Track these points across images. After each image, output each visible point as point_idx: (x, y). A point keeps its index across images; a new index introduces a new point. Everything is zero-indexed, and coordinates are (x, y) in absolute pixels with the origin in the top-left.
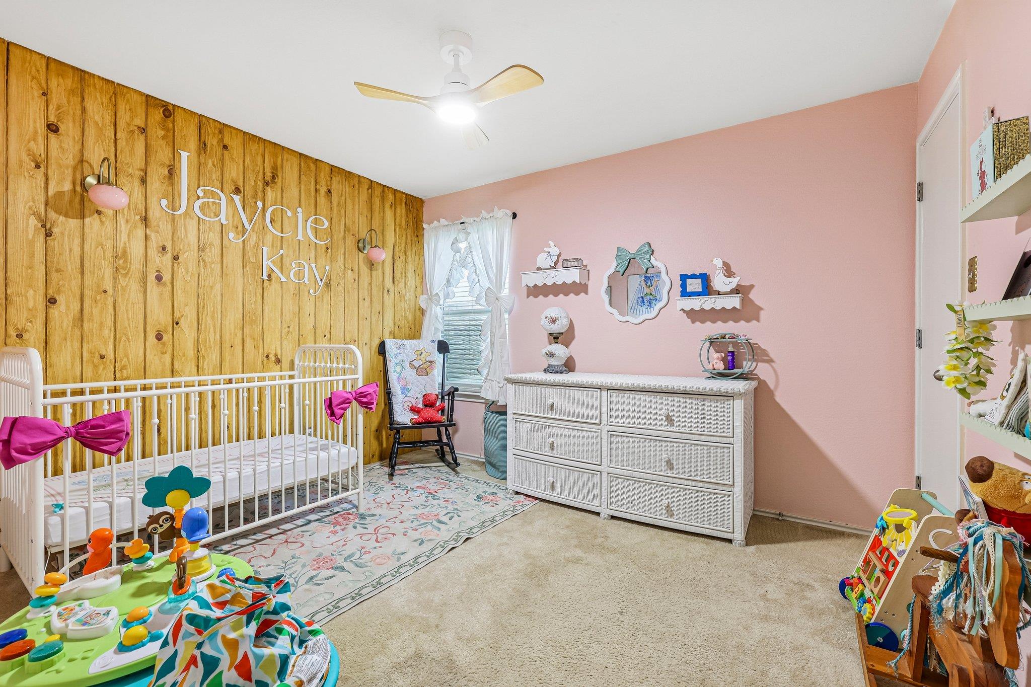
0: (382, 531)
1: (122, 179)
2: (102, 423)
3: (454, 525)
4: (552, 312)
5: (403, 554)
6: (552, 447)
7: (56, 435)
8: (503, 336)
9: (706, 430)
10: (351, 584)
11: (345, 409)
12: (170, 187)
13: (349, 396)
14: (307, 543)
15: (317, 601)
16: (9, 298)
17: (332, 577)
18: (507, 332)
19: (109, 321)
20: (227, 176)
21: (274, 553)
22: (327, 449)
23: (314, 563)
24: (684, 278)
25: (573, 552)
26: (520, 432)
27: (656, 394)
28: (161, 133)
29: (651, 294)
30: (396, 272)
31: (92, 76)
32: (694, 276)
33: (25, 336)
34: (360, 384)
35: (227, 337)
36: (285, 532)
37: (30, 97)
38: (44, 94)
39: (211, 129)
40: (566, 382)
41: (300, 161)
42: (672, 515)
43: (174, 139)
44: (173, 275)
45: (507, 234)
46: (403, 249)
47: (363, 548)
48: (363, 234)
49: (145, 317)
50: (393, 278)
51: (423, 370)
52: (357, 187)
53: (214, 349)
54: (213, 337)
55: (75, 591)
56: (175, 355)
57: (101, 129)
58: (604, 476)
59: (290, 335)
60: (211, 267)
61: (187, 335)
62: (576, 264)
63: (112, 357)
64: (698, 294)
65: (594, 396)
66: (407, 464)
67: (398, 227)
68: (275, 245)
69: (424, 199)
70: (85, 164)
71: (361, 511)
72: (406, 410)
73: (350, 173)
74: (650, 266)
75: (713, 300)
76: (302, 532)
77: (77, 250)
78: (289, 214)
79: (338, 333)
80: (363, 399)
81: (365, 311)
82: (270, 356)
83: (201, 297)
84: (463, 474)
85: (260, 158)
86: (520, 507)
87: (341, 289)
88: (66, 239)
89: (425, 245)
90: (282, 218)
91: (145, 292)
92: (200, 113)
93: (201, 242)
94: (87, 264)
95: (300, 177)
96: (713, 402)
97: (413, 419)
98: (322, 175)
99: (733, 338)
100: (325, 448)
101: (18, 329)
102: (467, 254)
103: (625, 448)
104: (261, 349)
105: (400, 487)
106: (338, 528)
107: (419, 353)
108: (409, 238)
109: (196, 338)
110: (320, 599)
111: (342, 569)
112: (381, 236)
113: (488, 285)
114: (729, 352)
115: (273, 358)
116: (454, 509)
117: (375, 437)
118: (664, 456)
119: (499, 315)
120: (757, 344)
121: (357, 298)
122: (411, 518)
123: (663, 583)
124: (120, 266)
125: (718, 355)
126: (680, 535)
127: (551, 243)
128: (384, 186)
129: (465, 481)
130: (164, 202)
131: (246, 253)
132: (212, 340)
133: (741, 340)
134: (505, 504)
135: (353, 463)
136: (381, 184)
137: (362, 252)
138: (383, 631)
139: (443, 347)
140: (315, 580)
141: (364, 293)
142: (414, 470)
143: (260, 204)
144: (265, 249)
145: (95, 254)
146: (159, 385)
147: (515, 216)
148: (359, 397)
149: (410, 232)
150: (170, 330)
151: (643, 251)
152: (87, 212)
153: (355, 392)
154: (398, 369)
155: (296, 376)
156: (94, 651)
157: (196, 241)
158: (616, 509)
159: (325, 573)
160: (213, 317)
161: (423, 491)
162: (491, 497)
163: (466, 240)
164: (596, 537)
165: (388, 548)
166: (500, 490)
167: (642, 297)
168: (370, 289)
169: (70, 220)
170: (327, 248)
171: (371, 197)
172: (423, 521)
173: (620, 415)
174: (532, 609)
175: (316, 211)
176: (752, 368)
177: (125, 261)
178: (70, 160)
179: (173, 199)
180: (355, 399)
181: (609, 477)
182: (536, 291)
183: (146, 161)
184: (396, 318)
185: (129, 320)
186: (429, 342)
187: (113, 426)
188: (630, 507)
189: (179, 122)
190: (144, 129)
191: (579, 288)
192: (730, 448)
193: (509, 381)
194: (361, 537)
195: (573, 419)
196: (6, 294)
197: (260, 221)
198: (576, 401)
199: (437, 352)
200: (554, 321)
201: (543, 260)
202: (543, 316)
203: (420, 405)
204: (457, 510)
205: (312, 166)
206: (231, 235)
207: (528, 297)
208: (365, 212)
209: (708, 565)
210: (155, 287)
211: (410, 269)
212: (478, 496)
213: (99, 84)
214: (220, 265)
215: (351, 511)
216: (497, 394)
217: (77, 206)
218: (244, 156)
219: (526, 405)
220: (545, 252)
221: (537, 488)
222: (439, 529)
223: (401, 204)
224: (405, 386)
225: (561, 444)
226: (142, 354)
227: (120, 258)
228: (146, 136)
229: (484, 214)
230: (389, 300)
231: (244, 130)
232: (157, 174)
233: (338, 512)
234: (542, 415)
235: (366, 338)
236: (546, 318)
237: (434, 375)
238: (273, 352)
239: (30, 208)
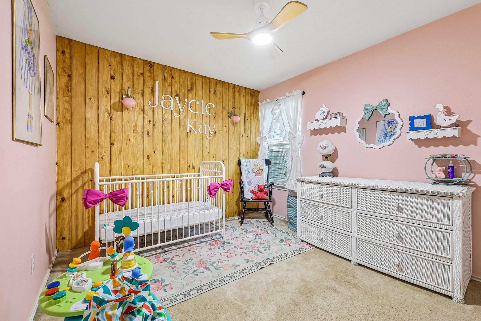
0: (231, 252)
1: (136, 95)
2: (117, 193)
3: (266, 254)
4: (324, 143)
5: (237, 266)
6: (322, 218)
7: (101, 197)
8: (298, 157)
9: (429, 218)
10: (210, 278)
11: (216, 191)
12: (152, 97)
13: (218, 185)
14: (198, 253)
15: (194, 284)
16: (99, 144)
17: (203, 272)
18: (300, 155)
19: (131, 152)
20: (173, 90)
21: (183, 255)
22: (209, 209)
23: (198, 263)
24: (412, 119)
25: (331, 283)
26: (304, 209)
27: (390, 192)
28: (149, 74)
29: (392, 132)
30: (246, 127)
31: (125, 55)
32: (420, 117)
33: (104, 158)
34: (224, 180)
35: (173, 158)
36: (190, 246)
37: (106, 67)
38: (110, 65)
39: (167, 70)
40: (330, 182)
41: (203, 79)
42: (402, 271)
43: (153, 76)
44: (153, 132)
45: (299, 103)
46: (249, 116)
47: (220, 259)
48: (231, 110)
49: (143, 150)
50: (245, 130)
51: (258, 173)
52: (228, 88)
53: (168, 163)
54: (168, 158)
55: (85, 266)
56: (154, 165)
57: (128, 76)
58: (354, 239)
59: (198, 157)
60: (167, 128)
61: (158, 156)
62: (338, 115)
63: (132, 166)
64: (423, 129)
65: (347, 191)
66: (250, 219)
67: (247, 105)
68: (192, 118)
69: (259, 90)
70: (123, 90)
71: (225, 240)
72: (250, 193)
73: (224, 82)
74: (388, 113)
75: (436, 132)
76: (197, 247)
77: (120, 124)
78: (198, 103)
79: (219, 156)
80: (225, 187)
81: (231, 145)
82: (190, 166)
83: (164, 141)
84: (276, 227)
85: (186, 80)
86: (303, 249)
87: (220, 136)
88: (117, 120)
89: (260, 113)
90: (195, 105)
91: (143, 140)
92: (163, 64)
93: (163, 118)
94: (123, 130)
95: (203, 86)
96: (434, 201)
97: (252, 197)
98: (212, 84)
99: (453, 157)
100: (207, 209)
101: (102, 155)
102: (279, 115)
103: (368, 224)
104: (187, 163)
105: (244, 230)
106: (212, 247)
107: (256, 165)
108: (252, 110)
109: (162, 158)
110: (196, 283)
111: (208, 268)
112: (239, 110)
113: (289, 130)
114: (449, 166)
115: (191, 167)
116: (268, 245)
117: (236, 205)
118: (396, 232)
119: (295, 146)
120: (474, 161)
121: (228, 139)
122: (246, 247)
123: (393, 318)
124: (134, 130)
125: (440, 168)
126: (408, 285)
127: (324, 106)
128: (240, 86)
129: (276, 230)
130: (150, 103)
131: (181, 122)
132: (167, 159)
133: (460, 158)
134: (295, 246)
135: (221, 217)
136: (239, 86)
137: (230, 118)
138: (219, 308)
139: (268, 162)
140: (196, 272)
141: (231, 137)
142: (253, 222)
143: (186, 100)
144: (188, 119)
145: (126, 125)
146: (148, 178)
147: (304, 93)
148: (223, 186)
149: (253, 107)
150: (152, 155)
151: (383, 104)
152: (124, 109)
153: (221, 183)
154: (247, 172)
155: (200, 175)
156: (76, 299)
157: (161, 118)
158: (362, 260)
159: (201, 269)
160: (168, 149)
161: (254, 234)
162: (288, 241)
163: (279, 108)
164: (347, 275)
165: (231, 262)
166: (294, 238)
167: (386, 134)
168: (234, 135)
169: (118, 113)
170: (215, 117)
171: (234, 92)
172: (251, 250)
173: (364, 204)
174: (300, 315)
175: (209, 101)
176: (470, 178)
177: (136, 128)
178: (118, 89)
179: (153, 101)
180: (221, 187)
181: (357, 240)
182: (315, 132)
183: (144, 87)
184: (246, 149)
185: (137, 151)
186: (261, 160)
187: (121, 195)
188: (371, 260)
189: (155, 69)
190: (143, 74)
191: (341, 129)
192: (449, 233)
193: (298, 180)
194: (221, 254)
195: (334, 204)
196: (98, 142)
197: (186, 107)
198: (336, 194)
199: (265, 165)
200: (325, 148)
201: (319, 115)
202: (319, 146)
203: (257, 191)
204: (269, 246)
205: (208, 81)
206: (175, 114)
207: (311, 136)
208: (231, 99)
209: (431, 312)
210: (147, 137)
211: (253, 125)
212: (281, 240)
213: (127, 58)
214: (170, 127)
215: (219, 240)
216: (294, 187)
217: (120, 107)
218: (180, 80)
219: (307, 194)
220: (320, 110)
221: (313, 240)
222: (258, 255)
223: (248, 94)
224: (249, 181)
225: (327, 217)
226: (142, 165)
227: (135, 126)
228: (144, 77)
229: (287, 94)
230: (242, 140)
231: (180, 69)
232: (148, 91)
233: (214, 239)
234: (316, 200)
235: (232, 158)
236: (320, 147)
237: (263, 176)
238: (192, 164)
239: (106, 109)
